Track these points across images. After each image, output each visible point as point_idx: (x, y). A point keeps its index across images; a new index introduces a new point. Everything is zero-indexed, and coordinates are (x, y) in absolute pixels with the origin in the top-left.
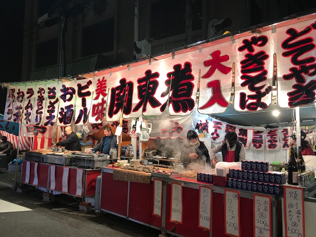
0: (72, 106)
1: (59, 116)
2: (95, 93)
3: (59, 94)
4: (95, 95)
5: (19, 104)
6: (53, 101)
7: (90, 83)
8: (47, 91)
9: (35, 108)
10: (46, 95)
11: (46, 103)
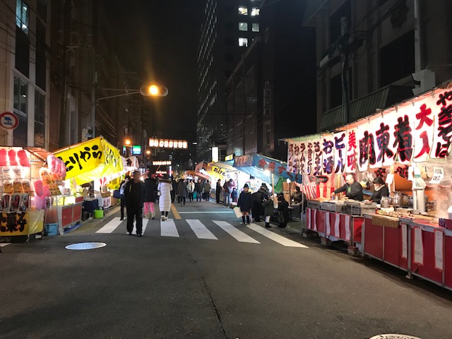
0: (331, 157)
1: (324, 167)
2: (348, 145)
3: (322, 147)
4: (348, 147)
5: (296, 157)
6: (318, 153)
7: (344, 135)
8: (314, 145)
9: (307, 160)
10: (313, 149)
11: (314, 156)
